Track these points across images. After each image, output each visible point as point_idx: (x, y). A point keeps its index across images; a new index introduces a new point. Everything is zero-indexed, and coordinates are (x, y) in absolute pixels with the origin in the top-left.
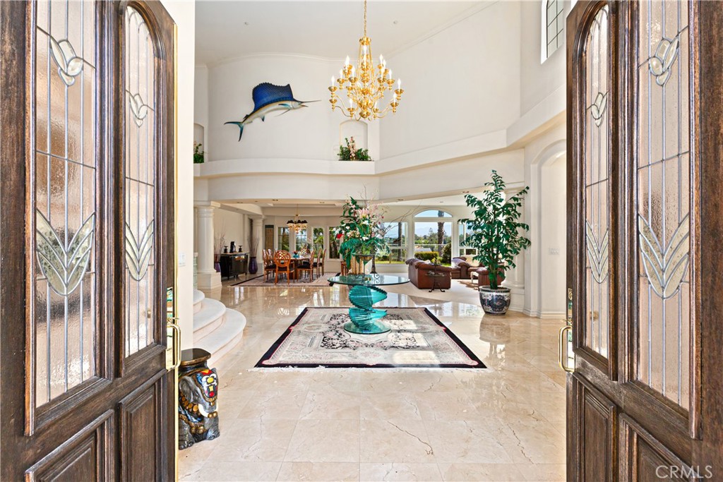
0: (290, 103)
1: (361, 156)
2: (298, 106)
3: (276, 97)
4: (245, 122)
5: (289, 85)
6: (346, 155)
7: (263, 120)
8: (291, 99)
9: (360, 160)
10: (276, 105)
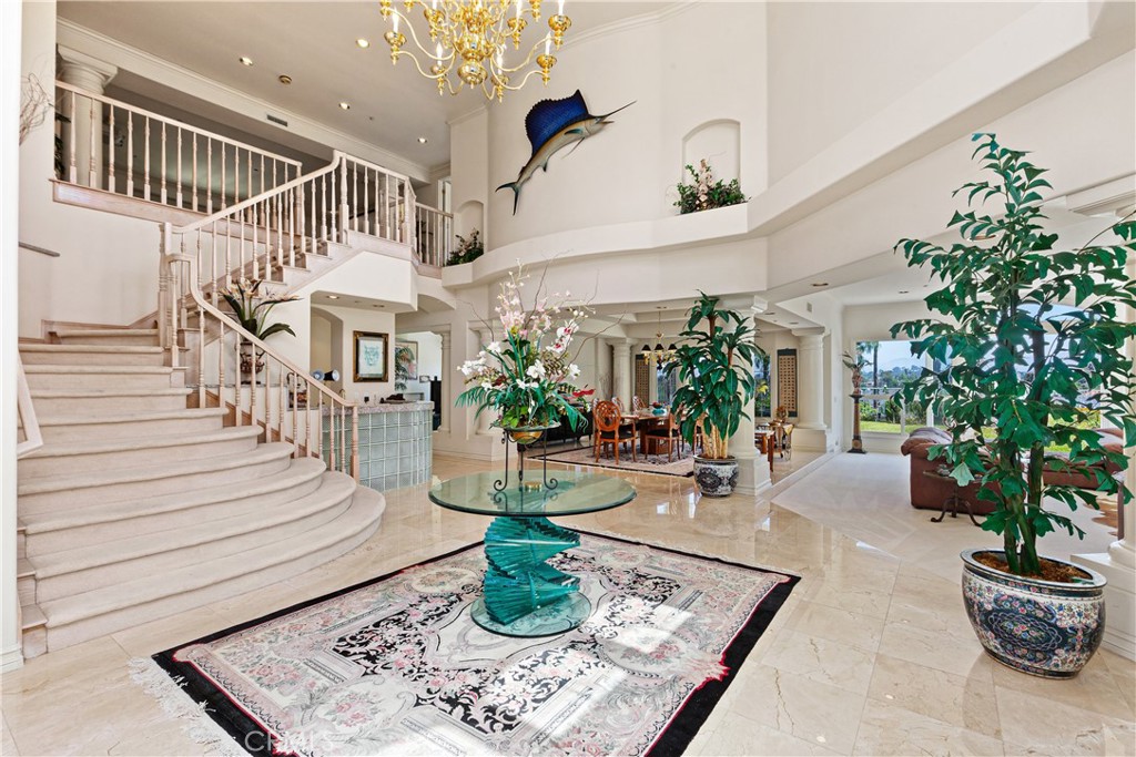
0: (581, 126)
1: (724, 196)
2: (599, 126)
3: (561, 120)
4: (521, 181)
5: (578, 91)
6: (690, 203)
7: (545, 169)
8: (586, 116)
9: (721, 206)
10: (561, 137)
